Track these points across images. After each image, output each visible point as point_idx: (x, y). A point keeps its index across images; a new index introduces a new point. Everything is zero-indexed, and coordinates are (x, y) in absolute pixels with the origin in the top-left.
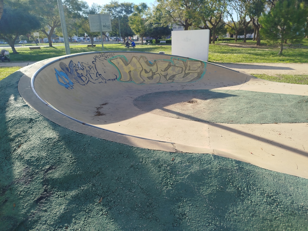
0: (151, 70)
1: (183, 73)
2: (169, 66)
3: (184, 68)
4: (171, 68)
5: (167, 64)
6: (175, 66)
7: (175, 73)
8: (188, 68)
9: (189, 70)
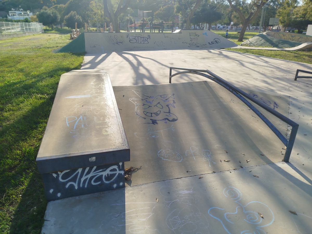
0: (292, 39)
1: (305, 40)
2: (300, 38)
3: (306, 39)
4: (301, 39)
5: (299, 37)
6: (303, 38)
7: (302, 40)
8: (308, 39)
9: (308, 40)
